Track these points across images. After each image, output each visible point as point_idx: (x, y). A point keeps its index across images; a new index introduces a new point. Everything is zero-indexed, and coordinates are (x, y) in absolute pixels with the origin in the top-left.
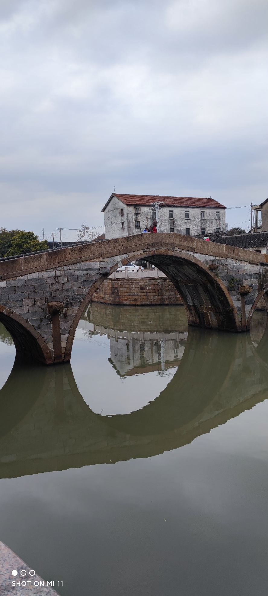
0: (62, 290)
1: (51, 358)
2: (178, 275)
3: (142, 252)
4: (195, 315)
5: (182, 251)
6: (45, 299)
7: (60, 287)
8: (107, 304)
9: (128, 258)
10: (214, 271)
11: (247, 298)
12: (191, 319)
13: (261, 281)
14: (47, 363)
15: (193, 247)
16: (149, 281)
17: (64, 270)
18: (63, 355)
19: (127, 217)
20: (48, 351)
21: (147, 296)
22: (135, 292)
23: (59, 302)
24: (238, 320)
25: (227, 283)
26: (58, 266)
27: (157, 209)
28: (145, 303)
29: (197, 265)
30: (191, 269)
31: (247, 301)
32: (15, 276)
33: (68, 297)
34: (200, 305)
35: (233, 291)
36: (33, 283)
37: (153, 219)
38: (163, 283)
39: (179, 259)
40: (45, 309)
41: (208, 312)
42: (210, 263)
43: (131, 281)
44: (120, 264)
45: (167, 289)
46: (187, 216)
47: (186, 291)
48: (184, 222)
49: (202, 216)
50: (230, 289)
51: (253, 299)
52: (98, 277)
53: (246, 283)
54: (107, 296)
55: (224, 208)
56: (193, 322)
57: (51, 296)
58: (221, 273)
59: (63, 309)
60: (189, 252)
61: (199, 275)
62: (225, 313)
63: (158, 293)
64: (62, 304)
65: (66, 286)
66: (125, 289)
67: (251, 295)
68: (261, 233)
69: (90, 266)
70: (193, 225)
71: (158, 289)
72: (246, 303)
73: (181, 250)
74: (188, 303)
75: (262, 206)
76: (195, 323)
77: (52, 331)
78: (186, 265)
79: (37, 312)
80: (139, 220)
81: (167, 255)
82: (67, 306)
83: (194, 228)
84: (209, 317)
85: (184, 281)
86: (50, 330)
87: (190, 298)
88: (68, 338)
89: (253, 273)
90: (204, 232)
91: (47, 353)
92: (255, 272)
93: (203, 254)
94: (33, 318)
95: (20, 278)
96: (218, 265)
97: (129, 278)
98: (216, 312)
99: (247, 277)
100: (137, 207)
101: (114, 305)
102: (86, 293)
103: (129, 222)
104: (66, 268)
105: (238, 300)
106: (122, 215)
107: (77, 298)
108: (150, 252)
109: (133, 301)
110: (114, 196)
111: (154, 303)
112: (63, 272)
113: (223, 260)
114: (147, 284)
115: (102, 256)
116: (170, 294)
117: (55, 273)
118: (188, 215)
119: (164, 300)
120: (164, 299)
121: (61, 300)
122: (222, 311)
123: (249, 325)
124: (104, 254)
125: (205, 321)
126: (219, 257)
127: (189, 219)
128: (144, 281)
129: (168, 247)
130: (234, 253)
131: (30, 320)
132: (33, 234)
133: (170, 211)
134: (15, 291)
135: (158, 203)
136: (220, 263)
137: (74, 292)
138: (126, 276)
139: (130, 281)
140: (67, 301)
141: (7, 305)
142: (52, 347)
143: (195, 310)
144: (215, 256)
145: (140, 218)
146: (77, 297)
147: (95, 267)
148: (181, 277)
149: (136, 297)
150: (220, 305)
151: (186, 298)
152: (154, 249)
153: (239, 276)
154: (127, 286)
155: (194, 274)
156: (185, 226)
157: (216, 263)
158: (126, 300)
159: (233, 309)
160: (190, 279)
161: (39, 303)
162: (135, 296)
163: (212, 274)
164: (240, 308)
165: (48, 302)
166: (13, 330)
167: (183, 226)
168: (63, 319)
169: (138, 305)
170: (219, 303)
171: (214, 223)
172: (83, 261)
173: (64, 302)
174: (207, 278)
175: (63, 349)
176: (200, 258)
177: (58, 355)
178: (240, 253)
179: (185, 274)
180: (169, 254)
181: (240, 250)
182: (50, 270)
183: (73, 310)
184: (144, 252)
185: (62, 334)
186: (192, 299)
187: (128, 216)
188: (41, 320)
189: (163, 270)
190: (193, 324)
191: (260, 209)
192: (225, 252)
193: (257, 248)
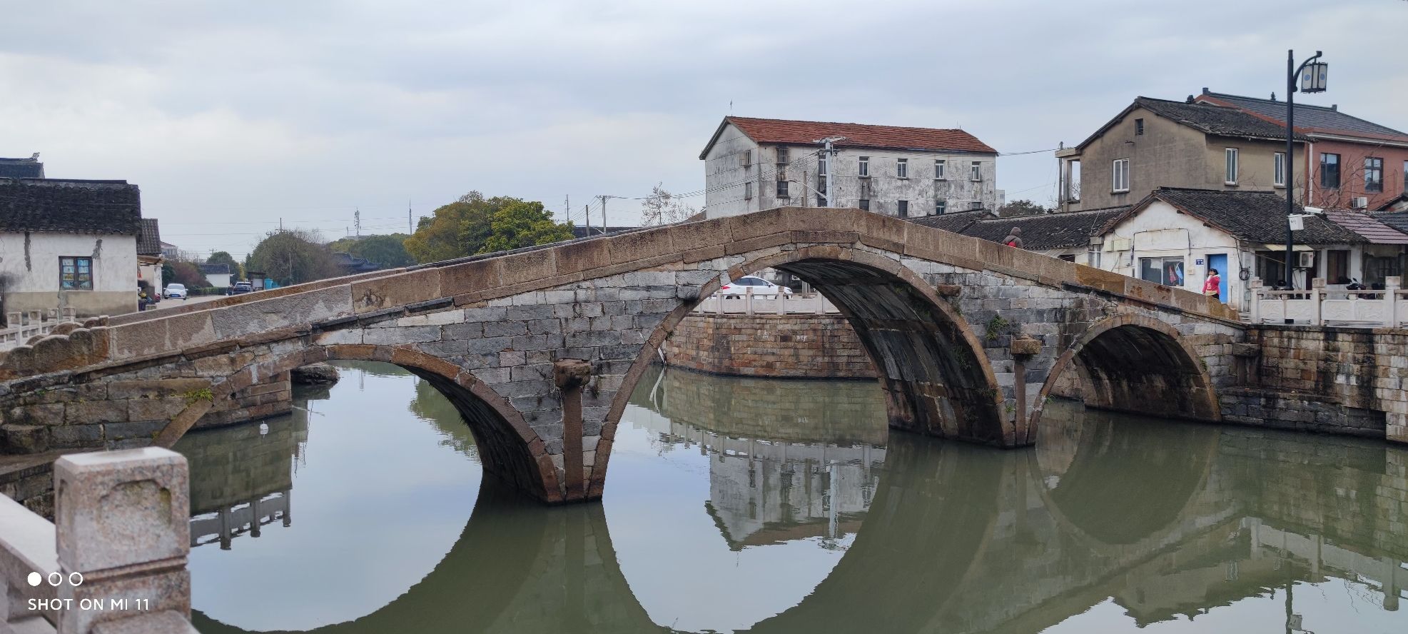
0: (590, 333)
1: (559, 488)
2: (865, 307)
3: (776, 250)
4: (904, 404)
5: (874, 250)
6: (551, 352)
7: (586, 327)
8: (701, 372)
9: (745, 263)
10: (950, 300)
11: (1029, 368)
12: (894, 413)
13: (1065, 328)
14: (549, 501)
15: (901, 242)
16: (802, 321)
17: (596, 289)
18: (586, 483)
19: (757, 173)
20: (552, 472)
21: (797, 356)
22: (769, 345)
23: (580, 361)
24: (1006, 419)
25: (982, 331)
26: (582, 277)
27: (829, 153)
28: (792, 373)
29: (909, 285)
30: (895, 293)
31: (1029, 373)
32: (484, 297)
33: (602, 349)
34: (917, 381)
35: (995, 350)
36: (525, 316)
37: (820, 177)
38: (836, 327)
39: (865, 270)
40: (548, 375)
41: (935, 398)
42: (940, 281)
43: (760, 320)
44: (725, 279)
45: (846, 340)
46: (902, 170)
47: (883, 345)
48: (894, 184)
49: (939, 171)
50: (989, 343)
51: (1045, 370)
52: (673, 306)
53: (1029, 331)
54: (703, 354)
55: (993, 153)
56: (899, 419)
57: (564, 346)
58: (967, 305)
59: (590, 378)
60: (889, 254)
61: (914, 308)
62: (975, 402)
63: (824, 352)
64: (588, 364)
65: (598, 326)
66: (745, 338)
67: (1041, 359)
68: (1076, 214)
69: (655, 280)
70: (917, 192)
71: (823, 342)
72: (1029, 379)
73: (870, 249)
74: (887, 374)
75: (1081, 149)
76: (904, 423)
77: (563, 426)
78: (883, 284)
79: (530, 382)
80: (787, 180)
81: (837, 261)
82: (599, 369)
83: (917, 199)
84: (938, 410)
85: (879, 323)
86: (559, 424)
87: (894, 363)
88: (599, 444)
89: (1045, 308)
90: (943, 209)
91: (550, 477)
92: (1051, 306)
93: (925, 259)
94: (521, 396)
95: (496, 302)
96: (961, 285)
97: (756, 314)
98: (954, 398)
99: (1032, 318)
100: (782, 147)
101: (720, 375)
102: (643, 342)
103: (763, 183)
104: (599, 283)
105: (1008, 371)
106: (747, 167)
107: (624, 354)
108: (796, 252)
109: (762, 367)
110: (730, 121)
111: (811, 374)
112: (593, 292)
113: (973, 275)
114: (796, 328)
115: (684, 258)
116: (852, 352)
117: (576, 293)
118: (904, 169)
119: (836, 366)
120: (838, 364)
121: (586, 357)
122: (968, 395)
123: (1032, 432)
124: (687, 254)
125: (929, 419)
126: (964, 268)
127: (908, 179)
128: (791, 321)
129: (839, 241)
130: (1000, 259)
131: (515, 401)
132: (541, 207)
133: (861, 158)
134: (483, 331)
135: (832, 140)
136: (965, 282)
137: (616, 338)
138: (749, 309)
139: (758, 321)
140: (601, 359)
141: (465, 364)
142: (562, 463)
143: (906, 392)
144: (954, 266)
145: (789, 174)
146: (623, 350)
147: (667, 282)
148: (872, 313)
149: (771, 359)
150: (964, 382)
151: (884, 362)
152: (807, 245)
153: (1011, 315)
154: (749, 331)
155: (901, 305)
156: (898, 195)
157: (956, 281)
158: (748, 364)
159: (995, 391)
160: (894, 317)
161: (536, 362)
162: (767, 356)
163: (945, 307)
164: (1012, 390)
165: (557, 359)
166: (478, 421)
167: (892, 195)
168: (589, 401)
169: (774, 378)
170: (961, 378)
171: (966, 188)
172: (640, 269)
173: (593, 360)
174: (932, 316)
175: (587, 468)
176: (918, 270)
177: (574, 485)
178: (1015, 260)
179: (880, 306)
180: (842, 256)
181: (1015, 253)
182: (563, 288)
183: (612, 382)
184: (782, 251)
185: (585, 435)
186: (897, 364)
187: (760, 170)
188: (540, 401)
189: (830, 295)
190: (900, 426)
191: (1078, 157)
192: (977, 255)
193: (1066, 250)
